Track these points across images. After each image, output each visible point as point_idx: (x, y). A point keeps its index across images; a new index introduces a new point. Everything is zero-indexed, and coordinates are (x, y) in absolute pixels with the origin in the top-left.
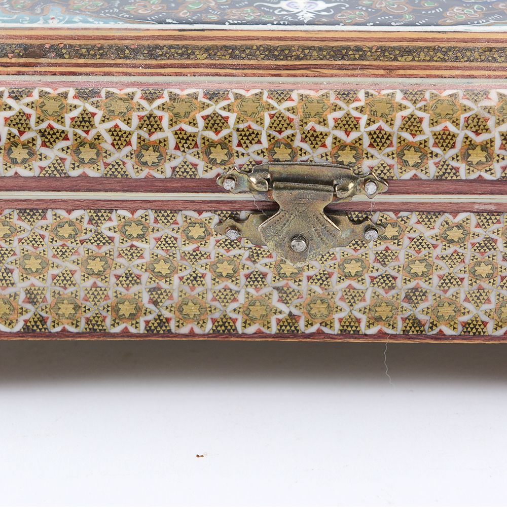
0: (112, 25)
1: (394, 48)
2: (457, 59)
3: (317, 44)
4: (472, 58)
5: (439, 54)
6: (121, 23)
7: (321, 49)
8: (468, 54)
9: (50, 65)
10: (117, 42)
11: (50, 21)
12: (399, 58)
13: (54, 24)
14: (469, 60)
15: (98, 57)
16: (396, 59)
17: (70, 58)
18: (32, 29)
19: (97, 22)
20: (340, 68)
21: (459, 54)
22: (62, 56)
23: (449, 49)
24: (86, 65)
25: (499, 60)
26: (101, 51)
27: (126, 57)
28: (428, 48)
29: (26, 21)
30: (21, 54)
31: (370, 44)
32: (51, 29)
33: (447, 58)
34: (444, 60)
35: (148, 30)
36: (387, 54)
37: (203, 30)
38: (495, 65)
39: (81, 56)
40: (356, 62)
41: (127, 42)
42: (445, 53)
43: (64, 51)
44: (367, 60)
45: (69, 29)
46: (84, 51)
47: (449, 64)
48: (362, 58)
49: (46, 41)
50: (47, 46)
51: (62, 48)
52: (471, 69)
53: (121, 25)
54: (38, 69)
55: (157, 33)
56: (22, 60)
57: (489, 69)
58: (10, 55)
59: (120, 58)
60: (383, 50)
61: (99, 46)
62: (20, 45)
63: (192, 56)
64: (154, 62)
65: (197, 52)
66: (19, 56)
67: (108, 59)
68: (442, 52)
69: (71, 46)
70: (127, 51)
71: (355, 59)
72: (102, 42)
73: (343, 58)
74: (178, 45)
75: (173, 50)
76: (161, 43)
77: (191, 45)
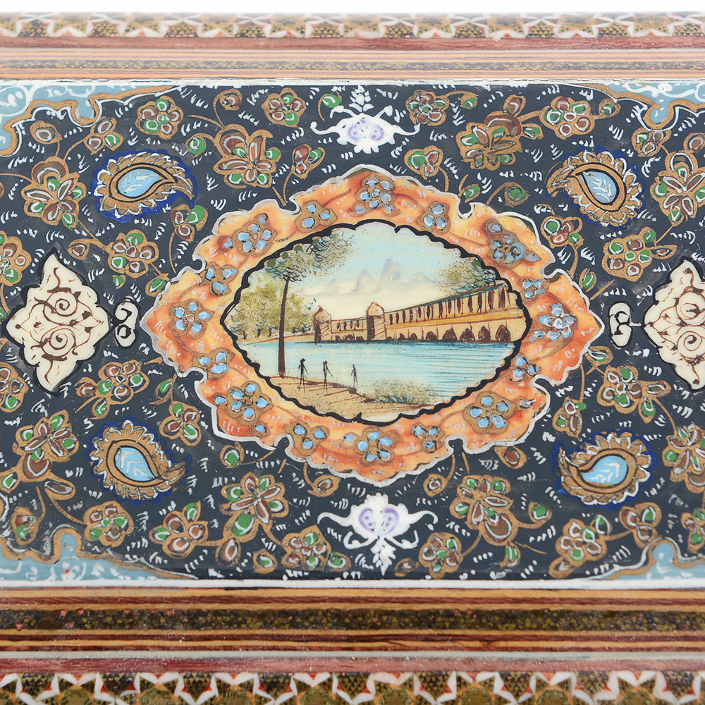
0: (141, 581)
1: (493, 613)
2: (571, 627)
3: (397, 607)
4: (589, 626)
5: (549, 621)
6: (153, 578)
7: (402, 614)
8: (585, 620)
9: (68, 637)
10: (149, 606)
11: (64, 576)
12: (500, 626)
13: (69, 580)
14: (586, 628)
15: (127, 627)
16: (495, 628)
17: (93, 628)
18: (42, 588)
19: (121, 577)
20: (427, 639)
21: (574, 621)
22: (82, 626)
23: (562, 614)
24: (114, 638)
25: (623, 628)
26: (131, 620)
27: (162, 627)
28: (536, 613)
29: (34, 576)
30: (32, 624)
31: (463, 607)
32: (66, 588)
33: (558, 625)
34: (554, 628)
35: (187, 588)
36: (484, 620)
37: (256, 588)
38: (618, 634)
39: (106, 626)
40: (446, 632)
41: (161, 607)
42: (556, 620)
43: (84, 620)
44: (459, 628)
45: (88, 588)
46: (109, 619)
47: (561, 633)
48: (453, 626)
49: (62, 606)
50: (63, 613)
51: (82, 616)
52: (587, 639)
53: (153, 581)
54: (54, 643)
55: (198, 593)
56: (34, 632)
57: (609, 639)
58: (19, 626)
59: (155, 628)
60: (479, 614)
61: (127, 612)
62: (29, 612)
63: (244, 626)
64: (196, 633)
65: (249, 620)
66: (30, 627)
67: (139, 629)
68: (552, 617)
69: (92, 612)
70: (163, 620)
71: (444, 628)
72: (131, 606)
73: (430, 627)
74: (225, 611)
75: (219, 618)
76: (204, 607)
77: (241, 610)
